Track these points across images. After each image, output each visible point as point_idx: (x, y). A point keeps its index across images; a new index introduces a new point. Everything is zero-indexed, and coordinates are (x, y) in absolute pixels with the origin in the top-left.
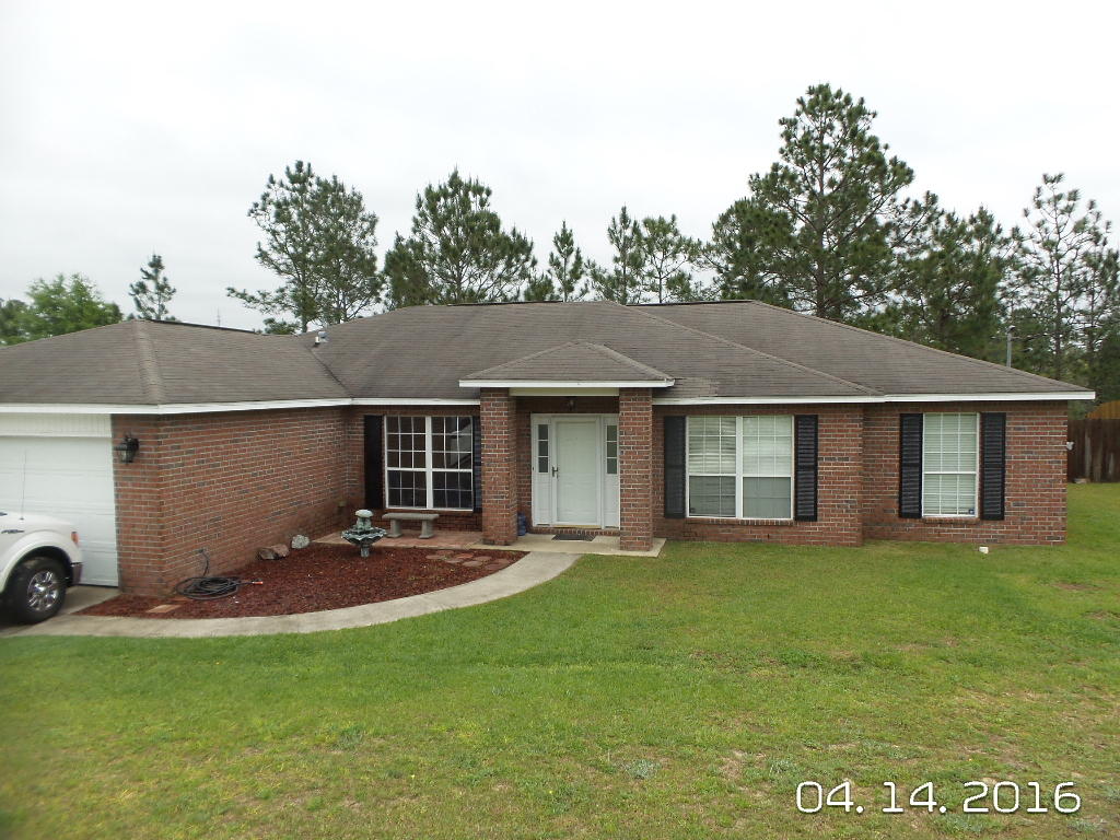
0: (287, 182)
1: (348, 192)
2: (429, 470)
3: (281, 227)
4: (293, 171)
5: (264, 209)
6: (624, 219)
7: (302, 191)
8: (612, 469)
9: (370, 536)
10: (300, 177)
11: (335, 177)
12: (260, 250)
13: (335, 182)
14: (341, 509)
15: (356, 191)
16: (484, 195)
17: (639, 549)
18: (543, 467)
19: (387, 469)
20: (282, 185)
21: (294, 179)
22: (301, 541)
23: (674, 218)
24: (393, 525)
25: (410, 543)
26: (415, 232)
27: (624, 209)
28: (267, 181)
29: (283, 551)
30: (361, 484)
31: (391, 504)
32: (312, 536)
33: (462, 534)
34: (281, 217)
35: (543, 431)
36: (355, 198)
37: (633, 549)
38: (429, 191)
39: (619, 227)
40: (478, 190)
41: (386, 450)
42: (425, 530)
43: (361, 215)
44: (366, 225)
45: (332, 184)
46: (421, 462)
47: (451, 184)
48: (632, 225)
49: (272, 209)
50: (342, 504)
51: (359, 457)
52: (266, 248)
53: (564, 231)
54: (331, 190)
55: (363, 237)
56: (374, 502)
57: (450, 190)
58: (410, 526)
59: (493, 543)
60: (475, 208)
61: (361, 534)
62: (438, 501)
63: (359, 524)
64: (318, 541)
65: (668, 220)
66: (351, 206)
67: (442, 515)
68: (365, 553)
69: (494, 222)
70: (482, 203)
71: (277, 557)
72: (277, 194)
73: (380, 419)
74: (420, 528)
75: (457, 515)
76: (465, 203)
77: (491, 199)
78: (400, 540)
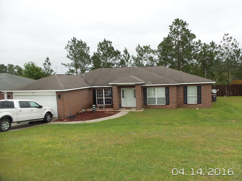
0: (72, 42)
1: (83, 43)
2: (104, 98)
3: (71, 51)
4: (73, 39)
5: (68, 47)
6: (139, 47)
7: (75, 43)
8: (135, 97)
9: (95, 109)
10: (74, 40)
11: (81, 40)
12: (67, 55)
13: (81, 41)
14: (89, 105)
15: (85, 42)
16: (111, 43)
17: (139, 110)
18: (123, 97)
19: (97, 98)
20: (71, 42)
21: (73, 41)
22: (84, 110)
23: (149, 45)
24: (98, 107)
25: (102, 110)
26: (98, 51)
27: (139, 45)
28: (68, 42)
29: (81, 112)
30: (92, 101)
31: (98, 104)
32: (85, 109)
33: (110, 109)
34: (71, 49)
35: (123, 91)
36: (85, 44)
37: (138, 110)
38: (100, 43)
39: (138, 48)
40: (110, 42)
41: (96, 95)
42: (104, 108)
43: (86, 47)
44: (87, 49)
45: (80, 41)
46: (102, 96)
47: (104, 42)
48: (140, 48)
49: (69, 47)
50: (90, 104)
51: (92, 96)
52: (68, 55)
54: (80, 43)
55: (87, 51)
56: (95, 104)
57: (104, 43)
58: (101, 108)
59: (115, 110)
60: (109, 46)
61: (94, 109)
62: (106, 103)
63: (93, 107)
64: (86, 110)
65: (148, 46)
66: (84, 45)
67: (106, 105)
68: (94, 112)
69: (113, 48)
70: (110, 45)
71: (80, 113)
72: (70, 44)
73: (95, 89)
74: (103, 108)
75: (109, 105)
76: (107, 45)
78: (100, 110)
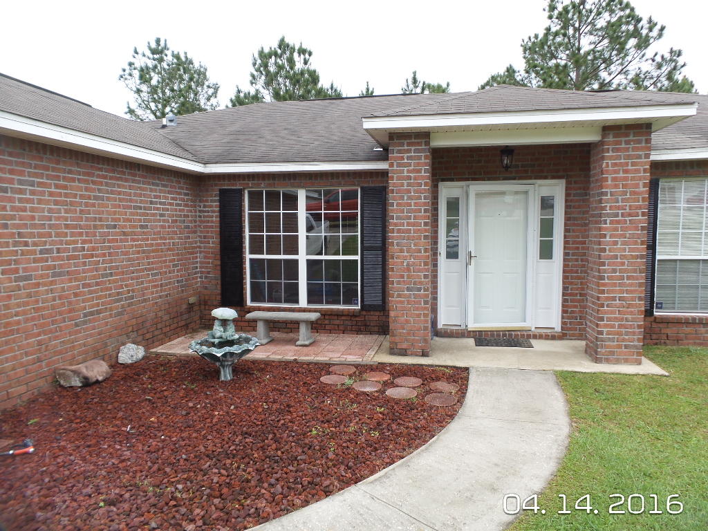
0: (148, 53)
1: (197, 65)
2: (302, 257)
3: (144, 88)
4: (153, 45)
5: (130, 75)
6: (415, 81)
7: (161, 60)
9: (235, 349)
10: (158, 51)
11: (186, 53)
12: (129, 107)
13: (186, 57)
15: (202, 64)
16: (307, 56)
18: (452, 254)
19: (248, 256)
20: (144, 55)
21: (154, 52)
22: (131, 353)
23: (448, 85)
24: (261, 327)
25: (287, 353)
26: (252, 83)
27: (415, 73)
28: (133, 53)
29: (98, 370)
30: (215, 275)
31: (253, 300)
32: (148, 343)
34: (144, 75)
35: (453, 206)
36: (202, 70)
37: (617, 362)
38: (261, 53)
39: (411, 86)
40: (302, 51)
41: (247, 234)
42: (304, 334)
43: (206, 83)
44: (211, 91)
45: (184, 59)
46: (292, 247)
47: (280, 47)
48: (421, 85)
49: (136, 74)
50: (192, 300)
51: (214, 242)
52: (134, 106)
53: (368, 89)
54: (182, 64)
55: (208, 99)
56: (232, 297)
57: (279, 51)
58: (283, 329)
59: (404, 353)
60: (299, 65)
61: (221, 345)
62: (313, 296)
63: (218, 330)
65: (444, 86)
66: (199, 77)
67: (324, 314)
68: (226, 375)
69: (314, 78)
70: (306, 62)
71: (87, 383)
72: (140, 62)
73: (240, 193)
74: (296, 332)
75: (339, 314)
76: (291, 61)
77: (312, 59)
78: (272, 348)
